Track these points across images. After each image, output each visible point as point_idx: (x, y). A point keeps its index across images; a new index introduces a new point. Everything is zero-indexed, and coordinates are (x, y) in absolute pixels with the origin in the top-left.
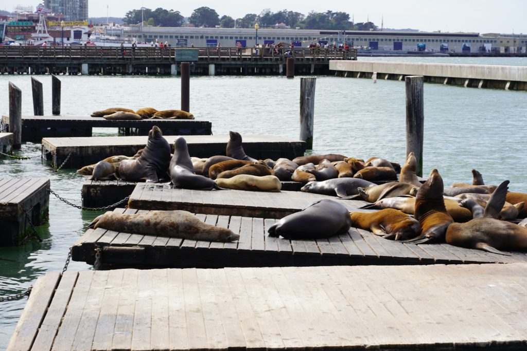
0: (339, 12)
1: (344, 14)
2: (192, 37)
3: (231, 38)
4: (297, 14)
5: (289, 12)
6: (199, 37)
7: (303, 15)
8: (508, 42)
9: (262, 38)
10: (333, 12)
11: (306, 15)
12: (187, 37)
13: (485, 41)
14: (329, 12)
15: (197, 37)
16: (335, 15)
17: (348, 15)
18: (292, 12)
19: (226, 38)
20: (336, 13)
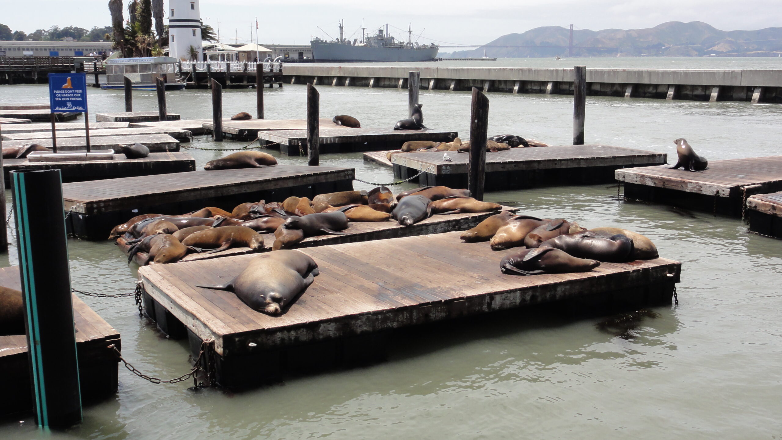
2: (10, 49)
3: (45, 50)
6: (17, 49)
9: (73, 50)
12: (5, 49)
15: (14, 49)
19: (41, 49)
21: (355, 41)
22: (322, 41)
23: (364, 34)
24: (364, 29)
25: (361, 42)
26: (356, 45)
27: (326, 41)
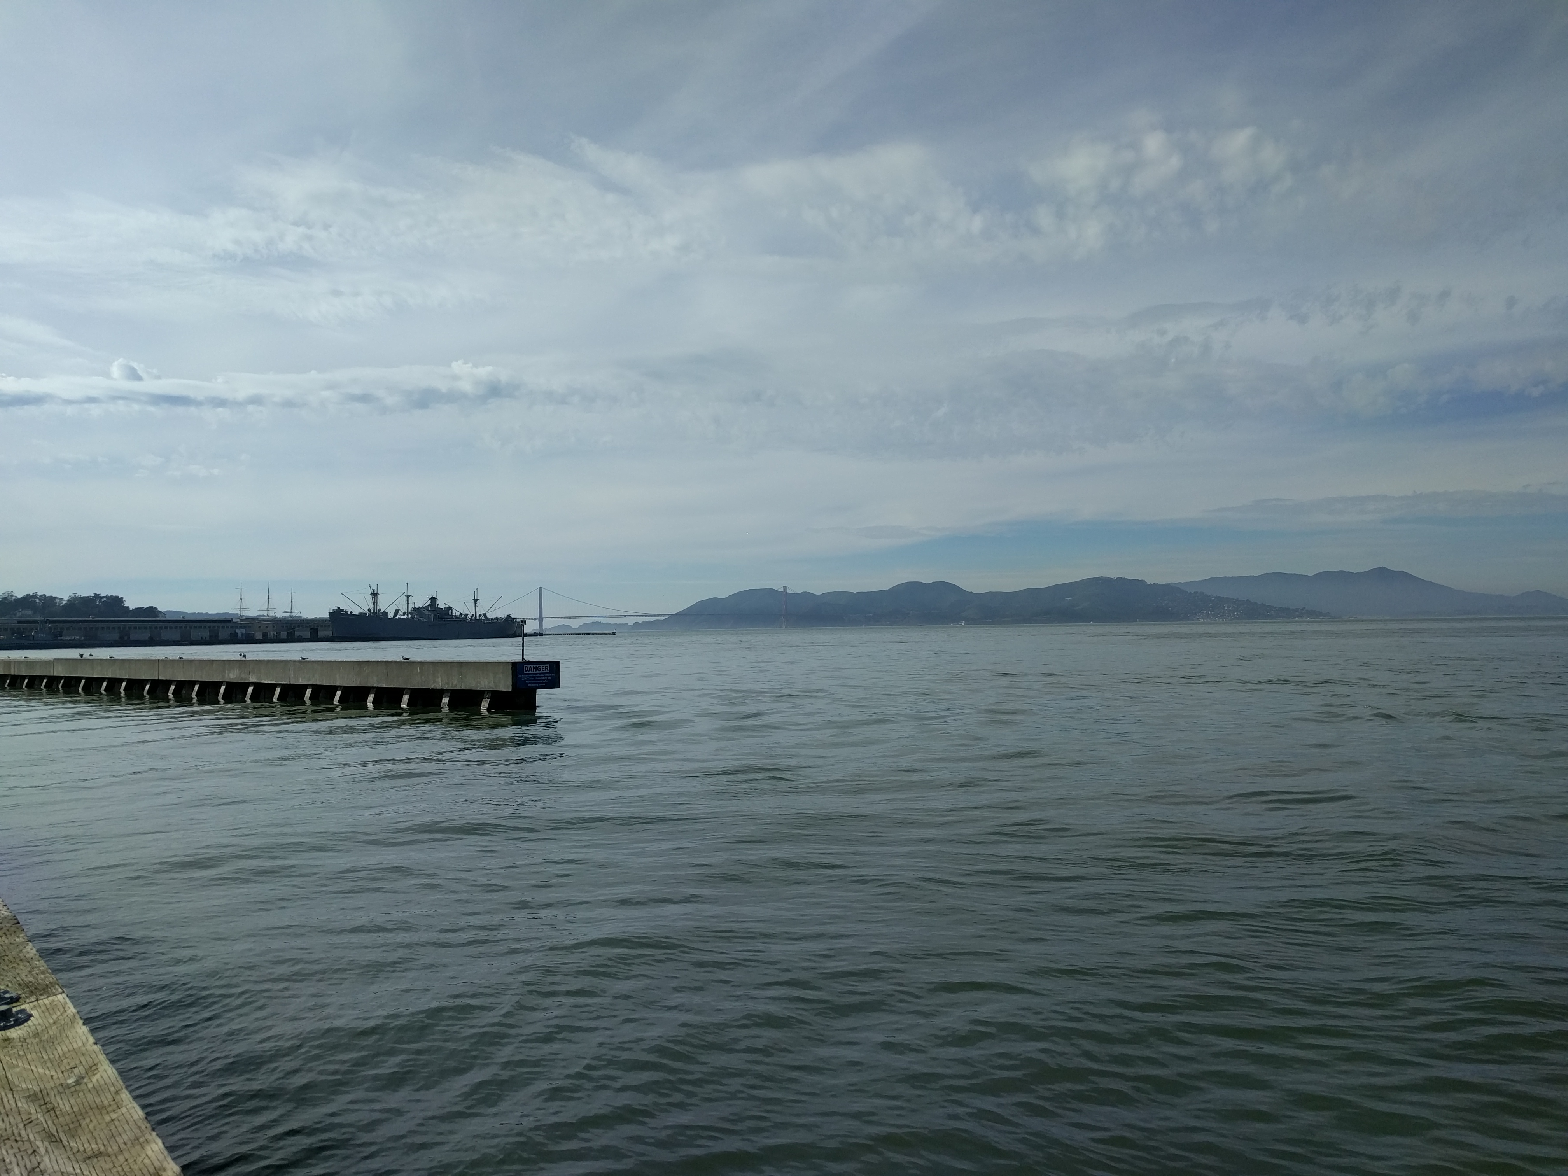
0: (109, 595)
1: (117, 597)
4: (53, 598)
5: (41, 596)
7: (62, 599)
8: (267, 627)
10: (102, 595)
11: (66, 598)
13: (237, 627)
14: (97, 596)
16: (105, 599)
17: (122, 598)
18: (45, 595)
20: (106, 597)
21: (397, 612)
22: (346, 612)
23: (408, 604)
24: (408, 597)
25: (404, 614)
26: (397, 618)
27: (351, 612)
